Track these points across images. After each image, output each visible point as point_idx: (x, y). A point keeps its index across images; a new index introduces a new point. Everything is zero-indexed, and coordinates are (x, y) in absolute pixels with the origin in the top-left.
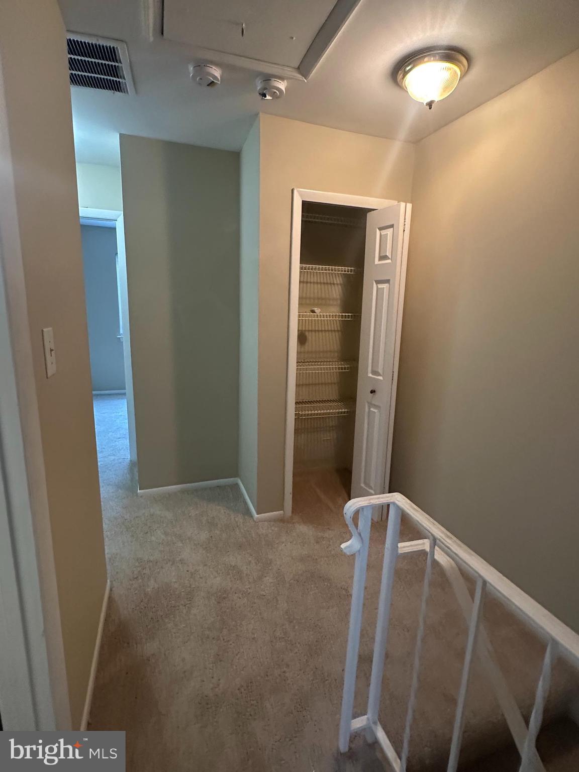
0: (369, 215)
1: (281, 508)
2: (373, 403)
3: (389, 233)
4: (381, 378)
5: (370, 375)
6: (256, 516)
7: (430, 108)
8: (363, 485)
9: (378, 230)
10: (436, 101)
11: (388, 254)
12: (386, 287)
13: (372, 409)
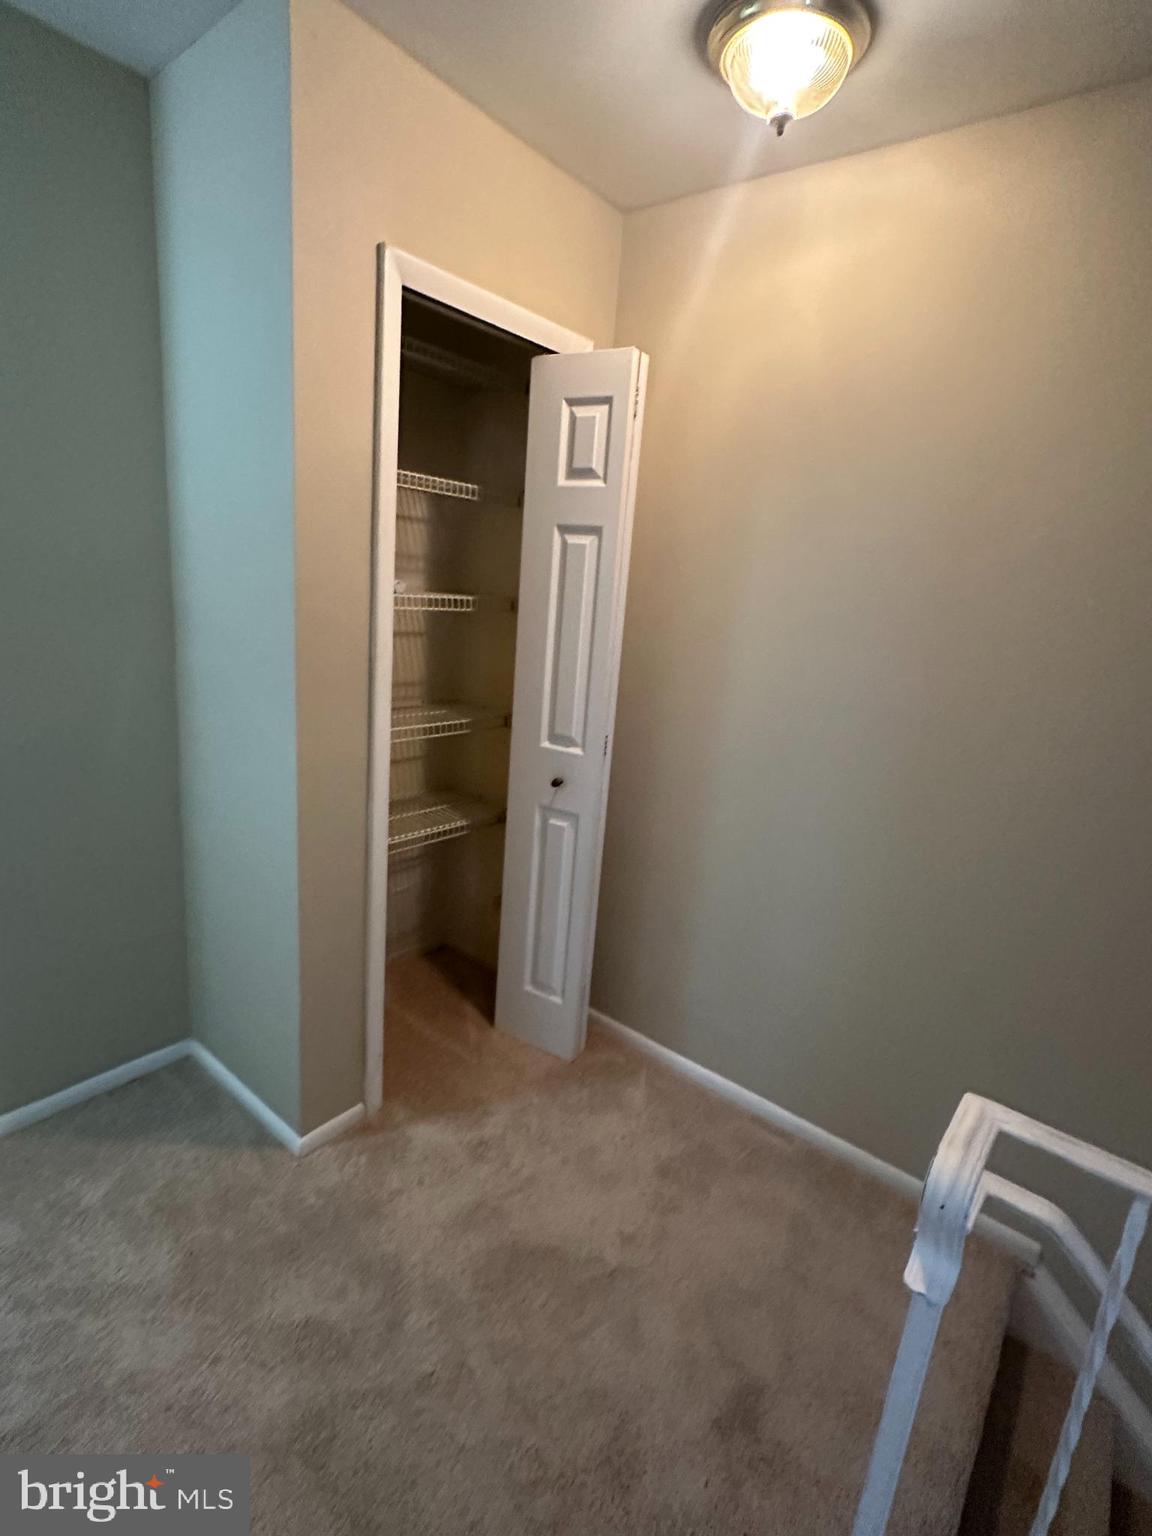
0: (538, 363)
1: (360, 1096)
2: (558, 805)
3: (598, 416)
4: (577, 751)
5: (546, 744)
6: (297, 1142)
7: (780, 133)
8: (529, 988)
9: (564, 405)
10: (795, 118)
11: (597, 464)
12: (590, 544)
13: (553, 821)
